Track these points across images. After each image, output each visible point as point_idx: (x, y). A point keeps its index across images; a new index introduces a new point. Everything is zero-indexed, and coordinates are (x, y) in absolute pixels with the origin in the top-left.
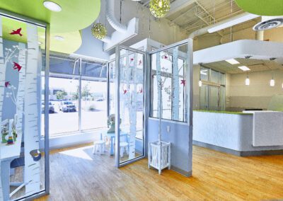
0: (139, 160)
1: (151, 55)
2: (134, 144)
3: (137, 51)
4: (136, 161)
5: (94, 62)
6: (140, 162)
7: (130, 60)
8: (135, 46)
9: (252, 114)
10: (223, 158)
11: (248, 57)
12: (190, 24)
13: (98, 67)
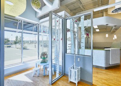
0: (61, 77)
1: (66, 20)
2: (58, 69)
3: (60, 17)
4: (60, 78)
5: (30, 23)
6: (61, 78)
7: (56, 21)
8: (59, 14)
9: (109, 50)
10: (100, 71)
11: (107, 24)
12: (75, 10)
13: (32, 26)
